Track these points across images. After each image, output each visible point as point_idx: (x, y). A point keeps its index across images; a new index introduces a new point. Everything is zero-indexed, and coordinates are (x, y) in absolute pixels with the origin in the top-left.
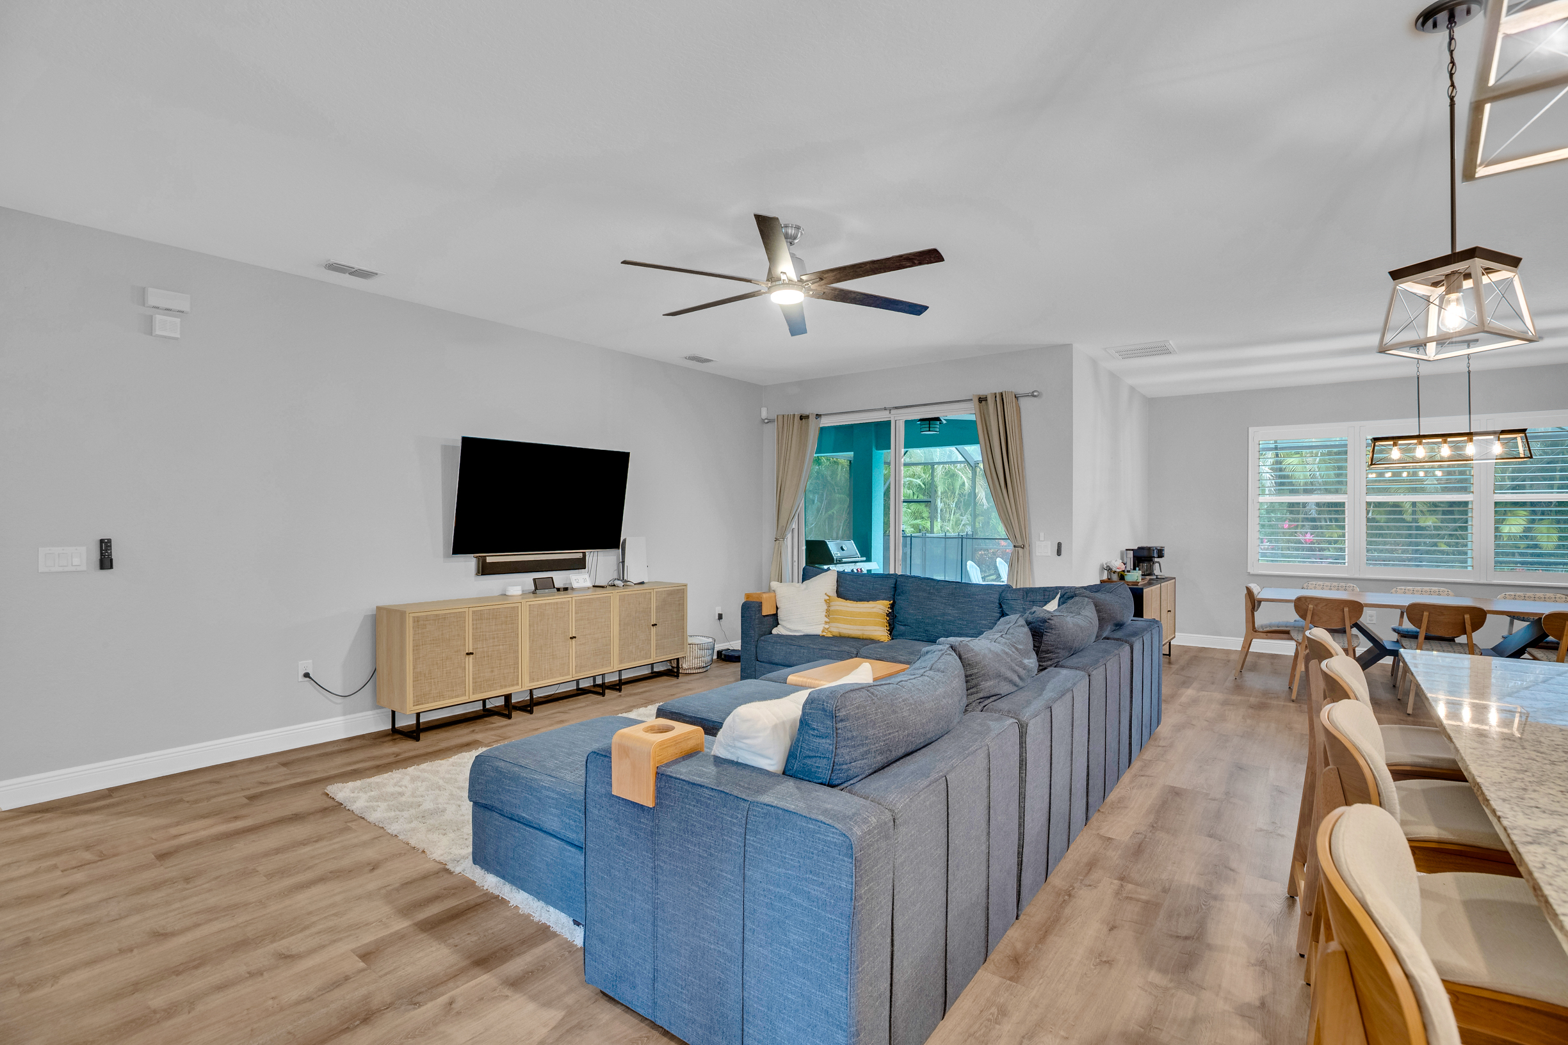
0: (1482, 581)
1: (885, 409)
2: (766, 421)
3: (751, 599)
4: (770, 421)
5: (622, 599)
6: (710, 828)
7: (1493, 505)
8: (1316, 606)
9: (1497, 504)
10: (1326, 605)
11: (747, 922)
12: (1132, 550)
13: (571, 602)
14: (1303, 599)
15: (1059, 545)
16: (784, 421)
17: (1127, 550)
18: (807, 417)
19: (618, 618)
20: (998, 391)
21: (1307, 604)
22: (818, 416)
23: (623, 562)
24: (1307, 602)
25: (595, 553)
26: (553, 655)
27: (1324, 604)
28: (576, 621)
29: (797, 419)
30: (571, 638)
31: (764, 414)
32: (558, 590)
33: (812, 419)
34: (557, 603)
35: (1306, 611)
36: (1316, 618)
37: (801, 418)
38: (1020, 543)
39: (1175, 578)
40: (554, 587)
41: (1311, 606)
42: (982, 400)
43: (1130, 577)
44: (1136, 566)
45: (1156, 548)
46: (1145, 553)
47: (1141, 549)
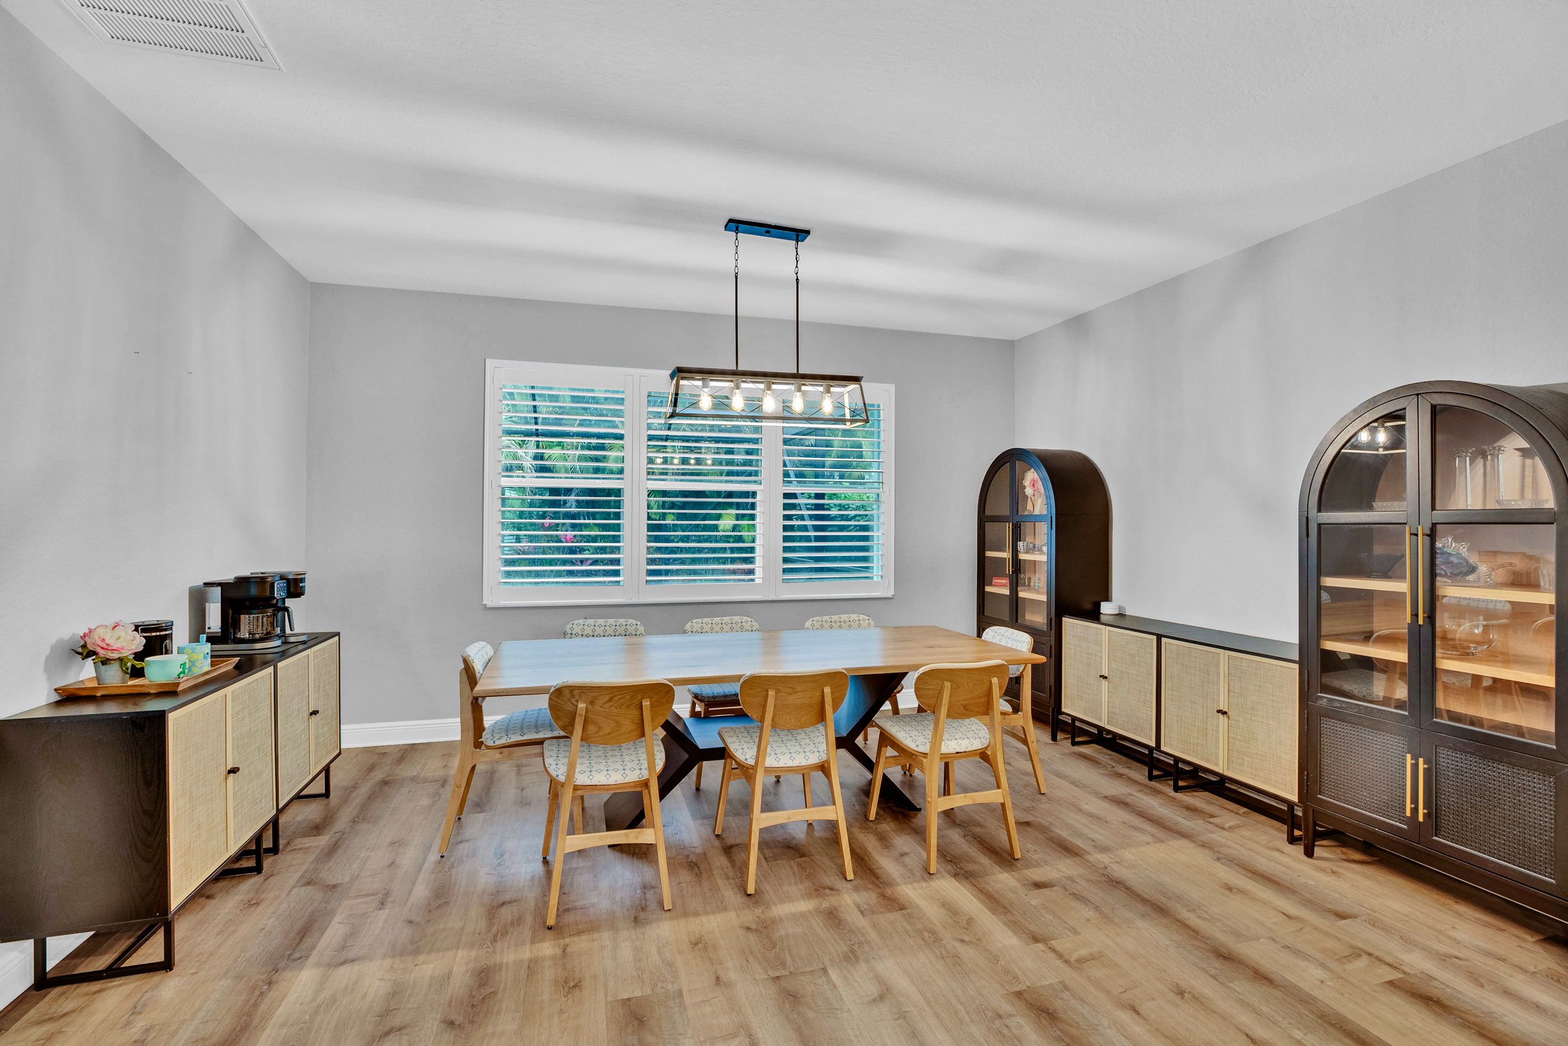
0: (772, 597)
8: (592, 703)
10: (610, 700)
12: (219, 584)
14: (567, 692)
17: (206, 584)
21: (573, 701)
24: (573, 696)
27: (607, 698)
35: (573, 716)
36: (592, 728)
39: (338, 634)
41: (581, 704)
43: (160, 670)
44: (230, 621)
45: (282, 577)
46: (254, 591)
47: (242, 581)
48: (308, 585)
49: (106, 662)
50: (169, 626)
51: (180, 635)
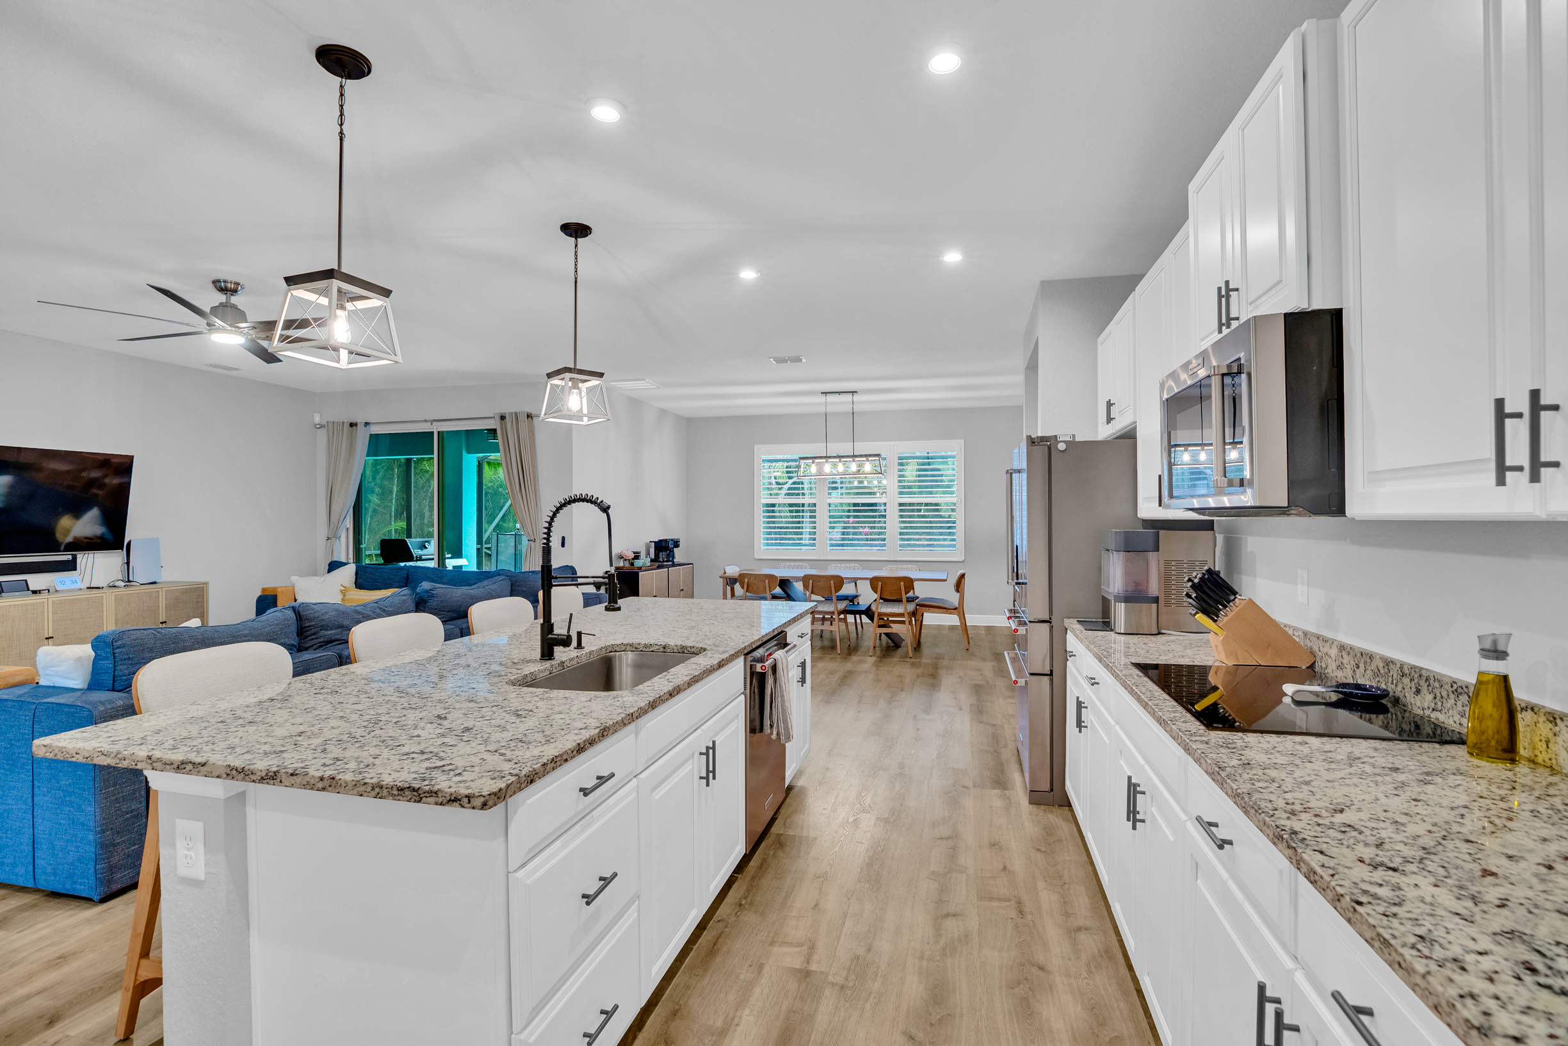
0: (891, 559)
1: (426, 421)
2: (318, 426)
3: (267, 593)
4: (322, 426)
5: (119, 599)
6: (12, 727)
7: (897, 505)
8: (749, 579)
9: (901, 505)
11: (35, 783)
12: (654, 542)
13: (46, 604)
15: (563, 538)
16: (331, 428)
17: (650, 541)
18: (356, 425)
19: (114, 617)
20: (513, 411)
21: (744, 578)
22: (367, 424)
23: (128, 563)
25: (86, 555)
26: (20, 656)
28: (54, 621)
29: (347, 426)
30: (46, 638)
31: (317, 419)
32: (34, 592)
33: (361, 427)
34: (26, 605)
35: (744, 583)
36: (750, 588)
37: (352, 425)
38: (532, 538)
39: (688, 563)
40: (28, 589)
41: (746, 580)
42: (503, 418)
43: (638, 563)
44: (657, 555)
45: (672, 540)
46: (664, 544)
47: (661, 541)
48: (681, 544)
49: (626, 560)
50: (640, 553)
51: (643, 555)
